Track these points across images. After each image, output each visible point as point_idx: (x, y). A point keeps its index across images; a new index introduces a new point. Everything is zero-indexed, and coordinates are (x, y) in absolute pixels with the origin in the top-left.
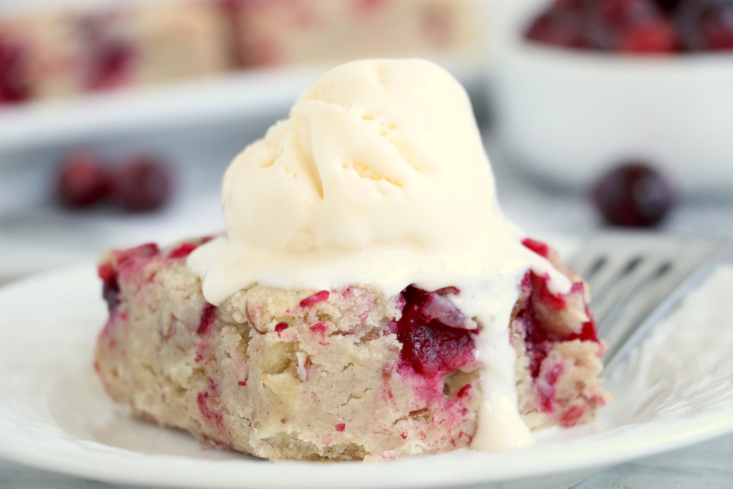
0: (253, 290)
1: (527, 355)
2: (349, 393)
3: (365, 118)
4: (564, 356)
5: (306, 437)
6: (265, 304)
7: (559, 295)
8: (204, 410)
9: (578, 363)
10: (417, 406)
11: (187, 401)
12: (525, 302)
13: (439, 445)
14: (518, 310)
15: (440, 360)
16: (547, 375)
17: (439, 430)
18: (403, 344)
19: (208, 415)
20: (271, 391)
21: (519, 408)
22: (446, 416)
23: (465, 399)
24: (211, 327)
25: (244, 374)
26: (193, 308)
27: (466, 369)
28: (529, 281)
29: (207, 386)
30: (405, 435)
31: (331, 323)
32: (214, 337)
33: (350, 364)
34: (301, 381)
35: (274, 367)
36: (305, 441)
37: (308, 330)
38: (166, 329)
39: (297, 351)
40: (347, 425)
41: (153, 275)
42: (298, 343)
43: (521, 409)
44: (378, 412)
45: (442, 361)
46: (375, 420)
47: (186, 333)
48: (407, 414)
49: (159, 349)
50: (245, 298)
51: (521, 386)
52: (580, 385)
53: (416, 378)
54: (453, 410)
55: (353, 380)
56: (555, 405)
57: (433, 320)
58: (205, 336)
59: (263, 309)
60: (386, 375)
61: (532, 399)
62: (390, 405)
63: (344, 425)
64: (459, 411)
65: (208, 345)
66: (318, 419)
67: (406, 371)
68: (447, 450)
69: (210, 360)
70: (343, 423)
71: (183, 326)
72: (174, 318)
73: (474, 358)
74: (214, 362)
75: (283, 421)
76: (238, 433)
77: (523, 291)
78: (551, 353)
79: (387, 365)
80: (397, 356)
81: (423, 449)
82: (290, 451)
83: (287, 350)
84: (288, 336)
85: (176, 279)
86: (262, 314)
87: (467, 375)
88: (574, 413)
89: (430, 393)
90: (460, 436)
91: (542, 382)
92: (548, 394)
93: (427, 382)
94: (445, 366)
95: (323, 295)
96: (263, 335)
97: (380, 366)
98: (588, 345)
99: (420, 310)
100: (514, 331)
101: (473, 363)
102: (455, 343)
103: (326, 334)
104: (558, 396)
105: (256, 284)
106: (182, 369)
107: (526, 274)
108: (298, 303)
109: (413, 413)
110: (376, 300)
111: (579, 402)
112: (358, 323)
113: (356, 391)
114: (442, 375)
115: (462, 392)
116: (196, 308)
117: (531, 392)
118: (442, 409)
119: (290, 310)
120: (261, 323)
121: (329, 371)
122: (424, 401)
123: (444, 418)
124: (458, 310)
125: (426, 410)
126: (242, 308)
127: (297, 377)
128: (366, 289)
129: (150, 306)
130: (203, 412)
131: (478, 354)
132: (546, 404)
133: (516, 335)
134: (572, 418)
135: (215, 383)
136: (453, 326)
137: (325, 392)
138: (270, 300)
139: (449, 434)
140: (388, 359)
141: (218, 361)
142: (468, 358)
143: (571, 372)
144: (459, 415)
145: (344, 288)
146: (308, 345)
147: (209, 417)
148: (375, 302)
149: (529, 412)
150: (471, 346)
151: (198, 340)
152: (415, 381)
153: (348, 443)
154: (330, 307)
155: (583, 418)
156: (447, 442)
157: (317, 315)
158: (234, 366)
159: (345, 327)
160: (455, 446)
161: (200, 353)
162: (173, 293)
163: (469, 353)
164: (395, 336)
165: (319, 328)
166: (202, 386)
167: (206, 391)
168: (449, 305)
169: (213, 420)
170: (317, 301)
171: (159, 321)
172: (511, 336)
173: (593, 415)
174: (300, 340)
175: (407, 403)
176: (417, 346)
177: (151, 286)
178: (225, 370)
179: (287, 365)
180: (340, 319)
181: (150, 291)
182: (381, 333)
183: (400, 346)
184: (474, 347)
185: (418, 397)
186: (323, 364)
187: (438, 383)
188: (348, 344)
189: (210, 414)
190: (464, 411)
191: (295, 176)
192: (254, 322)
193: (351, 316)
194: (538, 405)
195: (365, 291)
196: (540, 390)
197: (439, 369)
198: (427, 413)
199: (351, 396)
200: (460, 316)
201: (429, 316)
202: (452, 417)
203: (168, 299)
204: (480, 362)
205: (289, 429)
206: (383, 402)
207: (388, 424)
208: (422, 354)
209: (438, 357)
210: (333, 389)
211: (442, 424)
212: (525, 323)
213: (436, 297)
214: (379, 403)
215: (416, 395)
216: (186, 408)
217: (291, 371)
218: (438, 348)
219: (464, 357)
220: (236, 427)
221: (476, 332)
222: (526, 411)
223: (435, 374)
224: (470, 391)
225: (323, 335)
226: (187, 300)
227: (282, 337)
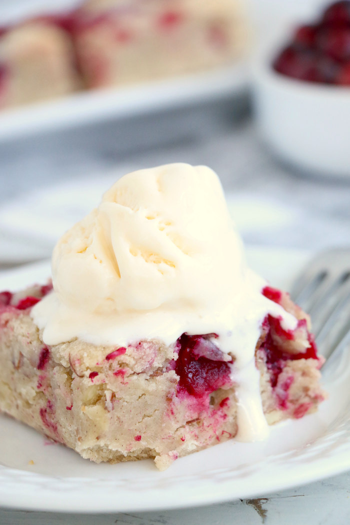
0: (74, 343)
1: (268, 372)
2: (143, 414)
3: (149, 218)
4: (294, 370)
5: (114, 447)
6: (82, 357)
7: (289, 331)
8: (45, 421)
9: (304, 374)
10: (191, 418)
11: (33, 412)
12: (266, 337)
13: (209, 442)
14: (261, 343)
15: (206, 384)
16: (282, 385)
17: (208, 432)
18: (180, 377)
19: (48, 424)
20: (89, 417)
21: (263, 410)
22: (212, 421)
23: (225, 408)
24: (47, 365)
25: (70, 402)
26: (35, 351)
27: (226, 387)
28: (268, 323)
29: (46, 404)
30: (184, 438)
31: (128, 369)
32: (49, 373)
33: (143, 395)
34: (109, 412)
35: (90, 400)
36: (114, 450)
37: (113, 375)
38: (17, 362)
39: (106, 390)
40: (143, 436)
41: (7, 322)
42: (106, 384)
43: (265, 410)
44: (164, 425)
45: (208, 384)
46: (162, 430)
47: (31, 367)
48: (185, 424)
49: (13, 373)
50: (68, 350)
51: (264, 394)
52: (306, 390)
53: (190, 398)
54: (217, 416)
55: (146, 404)
56: (288, 404)
57: (201, 357)
58: (43, 371)
59: (80, 360)
60: (169, 400)
61: (273, 402)
62: (172, 419)
63: (140, 437)
64: (221, 417)
65: (45, 377)
66: (122, 434)
67: (183, 395)
68: (213, 444)
69: (48, 387)
70: (139, 435)
71: (28, 361)
72: (21, 355)
73: (230, 380)
74: (50, 389)
75: (98, 438)
76: (68, 440)
77: (264, 329)
78: (285, 369)
79: (169, 393)
80: (176, 386)
81: (197, 446)
82: (104, 454)
83: (99, 388)
84: (98, 381)
85: (22, 328)
86: (80, 365)
87: (226, 391)
88: (302, 409)
89: (201, 407)
90: (223, 433)
91: (279, 390)
92: (283, 398)
93: (197, 401)
94: (211, 388)
95: (122, 350)
96: (81, 379)
97: (164, 393)
98: (311, 362)
99: (191, 351)
100: (258, 358)
101: (230, 384)
102: (217, 371)
103: (125, 376)
104: (291, 398)
105: (76, 339)
106: (29, 390)
107: (265, 318)
108: (104, 357)
109: (188, 423)
110: (160, 348)
111: (305, 400)
112: (148, 366)
113: (147, 413)
114: (208, 394)
115: (223, 403)
116: (36, 352)
117: (272, 397)
118: (209, 417)
119: (99, 363)
120: (80, 370)
121: (128, 401)
122: (196, 413)
123: (211, 423)
124: (218, 349)
125: (197, 419)
126: (67, 357)
127: (106, 408)
128: (152, 342)
129: (5, 344)
130: (44, 422)
131: (233, 377)
132: (283, 404)
133: (260, 361)
134: (301, 412)
135: (51, 403)
136: (215, 360)
137: (126, 415)
138: (85, 355)
139: (214, 434)
140: (170, 388)
141: (53, 388)
142: (226, 380)
143: (300, 381)
144: (221, 420)
145: (137, 343)
146: (113, 385)
147: (48, 426)
148: (159, 349)
149: (271, 411)
150: (228, 372)
151: (39, 373)
152: (190, 401)
153: (144, 448)
154: (127, 358)
155: (309, 410)
156: (214, 439)
157: (119, 364)
158: (63, 396)
159: (138, 369)
160: (219, 441)
161: (40, 382)
162: (20, 337)
163: (227, 377)
164: (174, 372)
165: (120, 373)
166: (43, 404)
167: (46, 407)
168: (211, 346)
169: (51, 428)
170: (117, 355)
171: (12, 355)
172: (256, 362)
173: (316, 407)
174: (107, 382)
175: (184, 416)
176: (190, 375)
177: (5, 330)
178: (57, 397)
179: (99, 399)
180: (135, 365)
181: (5, 333)
182: (164, 370)
183: (178, 378)
184: (230, 372)
185: (192, 411)
186: (124, 397)
187: (205, 400)
188: (141, 381)
189: (49, 424)
190: (225, 416)
191: (101, 262)
192: (75, 369)
193: (142, 362)
194: (276, 406)
195: (151, 344)
196: (278, 395)
197: (206, 390)
198: (199, 421)
199: (145, 416)
200: (220, 353)
201: (198, 355)
202: (217, 421)
203: (17, 341)
204: (235, 383)
205: (102, 443)
206: (167, 418)
207: (172, 433)
208: (193, 382)
209: (205, 381)
210: (132, 413)
211: (210, 427)
212: (265, 351)
213: (202, 340)
214: (165, 419)
215: (190, 410)
216: (33, 417)
217: (102, 403)
218: (205, 375)
219: (223, 380)
220: (67, 436)
221: (231, 362)
222: (268, 410)
223: (203, 394)
224: (228, 402)
225: (123, 377)
226: (30, 344)
227: (94, 382)
